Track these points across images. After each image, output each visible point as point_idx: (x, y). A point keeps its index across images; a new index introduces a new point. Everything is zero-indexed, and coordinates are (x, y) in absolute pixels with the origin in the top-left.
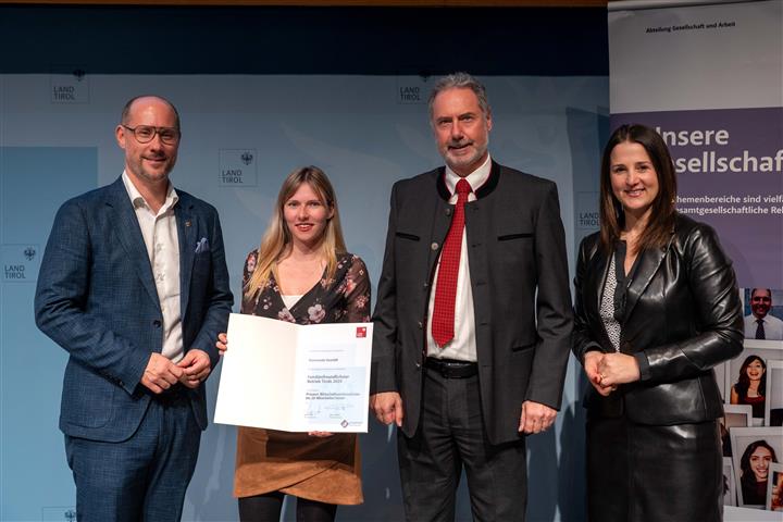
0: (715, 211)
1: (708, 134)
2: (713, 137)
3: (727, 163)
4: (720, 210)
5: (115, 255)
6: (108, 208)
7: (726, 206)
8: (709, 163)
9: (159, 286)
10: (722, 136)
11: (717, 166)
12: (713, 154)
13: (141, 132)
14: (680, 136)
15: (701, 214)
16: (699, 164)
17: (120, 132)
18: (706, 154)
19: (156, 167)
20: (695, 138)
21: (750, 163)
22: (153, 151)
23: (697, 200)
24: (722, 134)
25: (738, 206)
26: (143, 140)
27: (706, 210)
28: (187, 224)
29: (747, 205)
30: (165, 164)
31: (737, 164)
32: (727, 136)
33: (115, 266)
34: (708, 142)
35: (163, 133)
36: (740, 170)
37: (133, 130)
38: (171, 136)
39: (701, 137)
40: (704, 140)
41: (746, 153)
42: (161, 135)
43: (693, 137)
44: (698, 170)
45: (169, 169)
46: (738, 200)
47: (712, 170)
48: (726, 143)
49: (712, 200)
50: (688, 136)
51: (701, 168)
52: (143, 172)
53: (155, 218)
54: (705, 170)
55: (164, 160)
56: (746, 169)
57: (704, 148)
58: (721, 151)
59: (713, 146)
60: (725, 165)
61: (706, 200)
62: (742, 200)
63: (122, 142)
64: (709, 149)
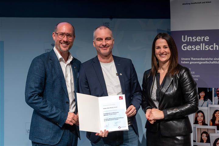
0: (205, 63)
1: (202, 38)
2: (204, 39)
3: (209, 47)
4: (206, 62)
5: (54, 78)
6: (51, 61)
7: (208, 61)
8: (203, 47)
9: (68, 89)
10: (207, 39)
11: (205, 48)
12: (204, 44)
13: (60, 35)
14: (193, 38)
15: (200, 64)
16: (199, 47)
17: (54, 35)
18: (201, 44)
19: (65, 47)
20: (198, 39)
21: (216, 47)
22: (64, 41)
23: (199, 59)
24: (207, 38)
25: (212, 61)
26: (60, 37)
27: (202, 63)
28: (75, 67)
29: (215, 61)
30: (69, 46)
31: (212, 48)
32: (208, 38)
33: (54, 82)
34: (202, 40)
35: (68, 35)
36: (213, 49)
37: (58, 34)
38: (71, 36)
39: (200, 39)
40: (201, 40)
41: (215, 44)
42: (67, 36)
43: (197, 39)
44: (199, 49)
45: (70, 48)
46: (212, 59)
47: (204, 49)
48: (208, 40)
49: (204, 59)
50: (196, 38)
51: (200, 49)
52: (60, 49)
53: (66, 65)
54: (201, 49)
55: (68, 44)
56: (215, 49)
57: (201, 42)
58: (206, 43)
59: (204, 42)
60: (207, 48)
61: (202, 59)
62: (213, 59)
63: (54, 38)
64: (203, 43)
